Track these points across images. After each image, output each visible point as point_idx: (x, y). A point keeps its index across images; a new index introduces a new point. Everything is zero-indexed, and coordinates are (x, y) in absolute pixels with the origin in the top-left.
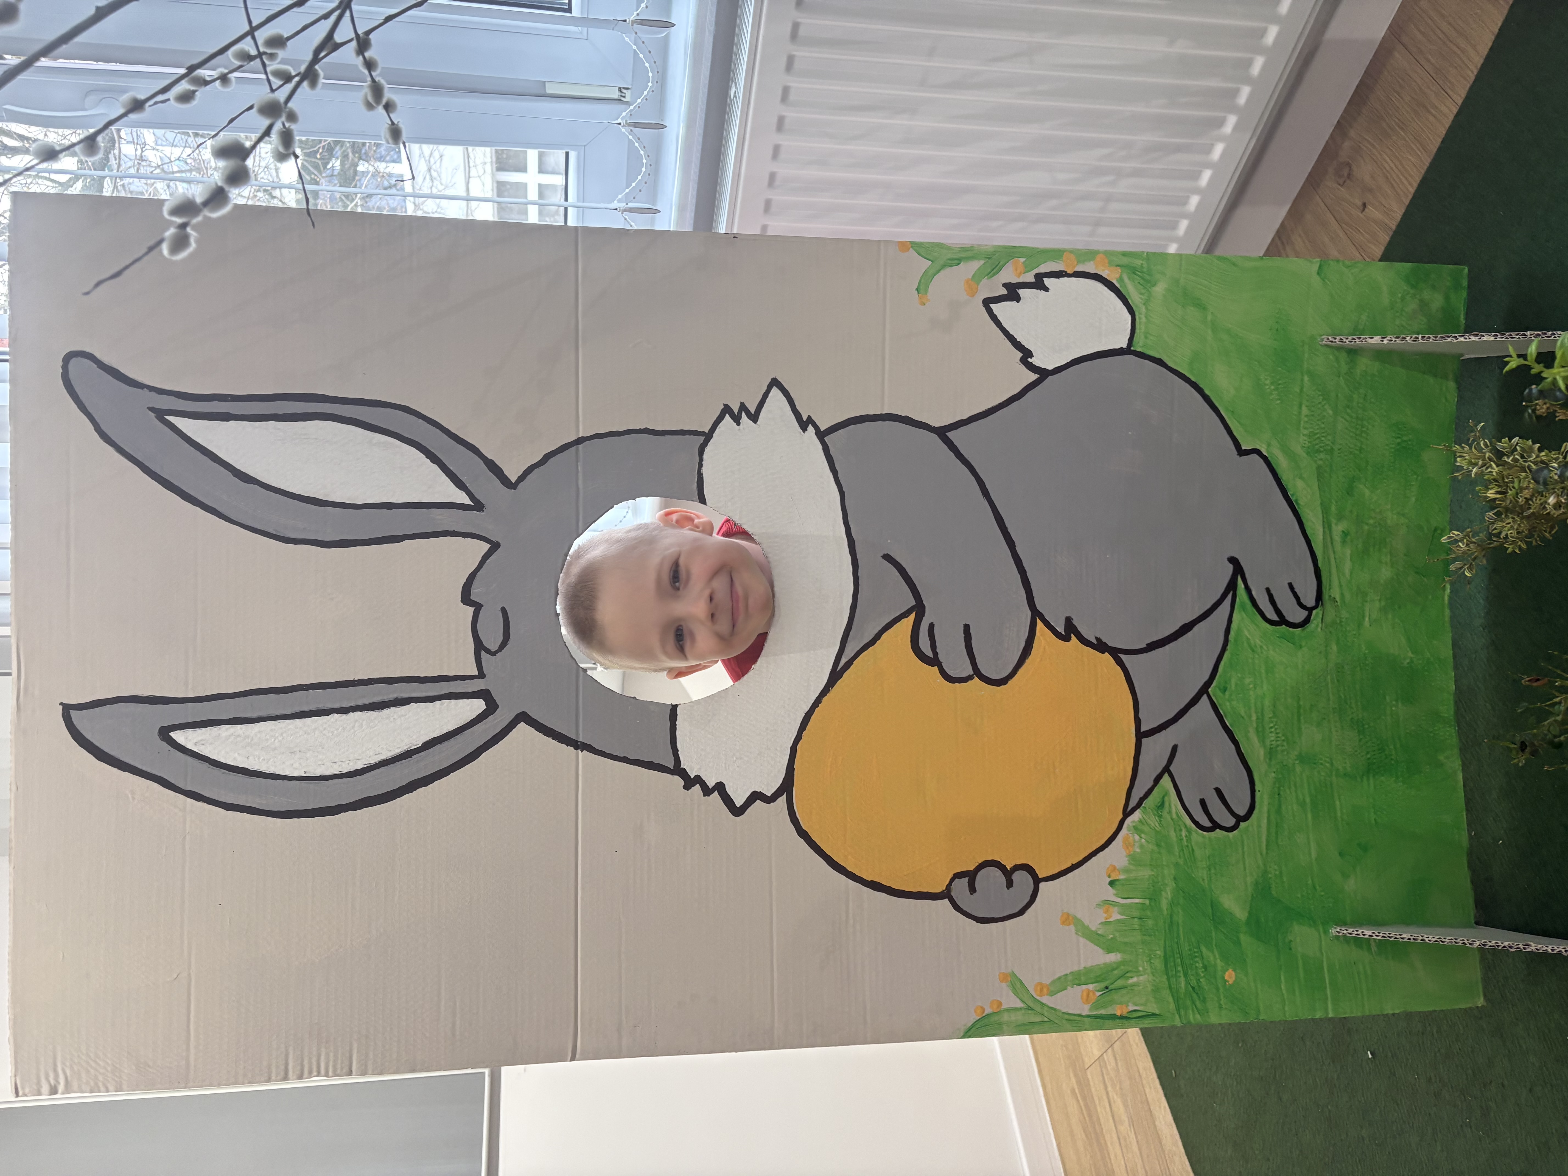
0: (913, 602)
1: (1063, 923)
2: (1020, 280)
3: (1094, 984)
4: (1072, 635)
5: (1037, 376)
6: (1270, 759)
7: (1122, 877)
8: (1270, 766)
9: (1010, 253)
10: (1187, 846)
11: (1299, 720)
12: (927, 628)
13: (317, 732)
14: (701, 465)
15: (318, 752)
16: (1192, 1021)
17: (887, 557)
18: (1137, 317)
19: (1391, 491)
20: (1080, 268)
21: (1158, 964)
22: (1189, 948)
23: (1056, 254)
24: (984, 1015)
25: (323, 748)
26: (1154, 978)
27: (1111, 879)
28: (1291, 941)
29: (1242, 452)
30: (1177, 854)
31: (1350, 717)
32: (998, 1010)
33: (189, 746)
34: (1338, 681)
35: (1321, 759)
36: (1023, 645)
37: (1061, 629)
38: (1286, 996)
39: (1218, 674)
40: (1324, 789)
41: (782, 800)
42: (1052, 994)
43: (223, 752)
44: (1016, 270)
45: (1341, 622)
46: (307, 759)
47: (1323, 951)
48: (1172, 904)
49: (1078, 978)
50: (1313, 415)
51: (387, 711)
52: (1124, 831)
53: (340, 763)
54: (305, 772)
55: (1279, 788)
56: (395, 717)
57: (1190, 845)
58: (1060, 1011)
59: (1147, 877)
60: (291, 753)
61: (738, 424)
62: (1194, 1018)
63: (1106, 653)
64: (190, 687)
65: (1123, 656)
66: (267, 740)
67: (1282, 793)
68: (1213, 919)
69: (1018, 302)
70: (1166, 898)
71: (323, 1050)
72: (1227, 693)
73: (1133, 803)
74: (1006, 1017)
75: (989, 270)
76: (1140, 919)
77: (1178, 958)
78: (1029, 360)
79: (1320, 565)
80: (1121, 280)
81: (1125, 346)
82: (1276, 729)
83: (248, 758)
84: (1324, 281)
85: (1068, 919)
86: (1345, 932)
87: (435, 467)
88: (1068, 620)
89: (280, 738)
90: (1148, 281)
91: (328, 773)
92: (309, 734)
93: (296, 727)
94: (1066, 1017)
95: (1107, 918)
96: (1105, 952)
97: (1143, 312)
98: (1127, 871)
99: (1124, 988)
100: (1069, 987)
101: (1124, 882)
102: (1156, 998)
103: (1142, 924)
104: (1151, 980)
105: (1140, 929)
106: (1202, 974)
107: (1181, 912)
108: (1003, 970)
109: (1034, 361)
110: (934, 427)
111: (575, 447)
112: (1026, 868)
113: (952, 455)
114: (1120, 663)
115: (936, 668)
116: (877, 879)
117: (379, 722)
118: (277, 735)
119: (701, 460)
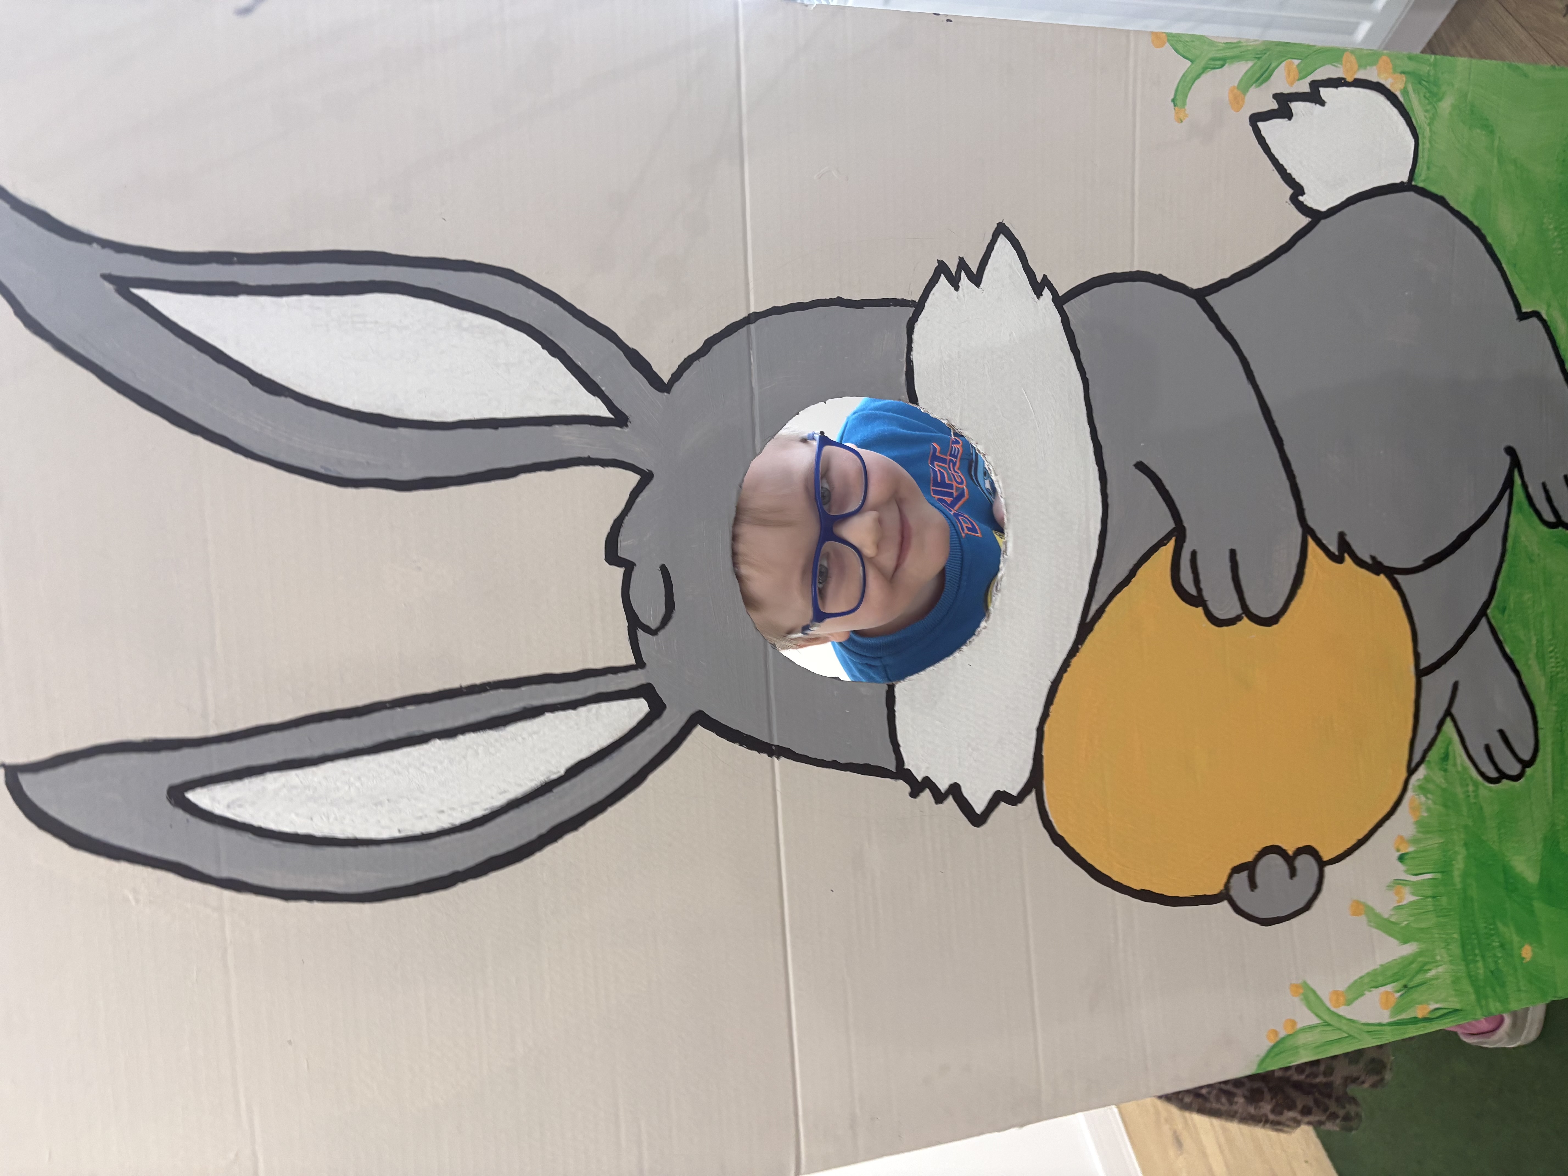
0: (1172, 525)
1: (1353, 914)
3: (1393, 985)
4: (1346, 555)
5: (1308, 220)
6: (1551, 690)
7: (1410, 849)
8: (1551, 697)
9: (1283, 51)
10: (1475, 803)
12: (1188, 558)
13: (411, 769)
14: (910, 349)
15: (415, 799)
17: (1141, 467)
20: (1361, 75)
21: (1456, 949)
22: (1485, 925)
23: (1334, 55)
24: (1278, 1040)
25: (422, 793)
26: (1453, 967)
27: (1400, 853)
29: (1522, 316)
30: (1466, 814)
32: (1293, 1032)
36: (1294, 571)
37: (1334, 548)
42: (1349, 1003)
43: (274, 815)
44: (1289, 75)
46: (400, 810)
48: (1465, 875)
49: (1375, 980)
51: (508, 728)
52: (1409, 794)
53: (448, 812)
54: (400, 831)
55: (1561, 723)
56: (525, 735)
57: (1477, 801)
58: (1359, 1022)
59: (1437, 845)
60: (376, 805)
61: (956, 288)
63: (1383, 575)
65: (1399, 577)
66: (338, 788)
68: (1506, 888)
69: (1290, 119)
70: (1459, 869)
72: (1504, 614)
73: (1417, 757)
74: (1301, 1039)
76: (1434, 897)
77: (1474, 939)
78: (1301, 198)
80: (1405, 92)
81: (1405, 180)
82: (1556, 653)
83: (312, 819)
85: (1360, 908)
87: (556, 363)
88: (1342, 536)
89: (358, 784)
90: (1435, 94)
91: (433, 828)
93: (378, 766)
94: (1366, 1028)
95: (1399, 901)
96: (1400, 943)
97: (1427, 133)
98: (1415, 841)
99: (1424, 984)
100: (1367, 992)
101: (1413, 855)
102: (1455, 990)
103: (1437, 903)
104: (1449, 970)
105: (1435, 910)
106: (1500, 955)
107: (1474, 883)
108: (1295, 983)
109: (1305, 200)
110: (1192, 289)
111: (746, 327)
112: (1309, 850)
113: (1212, 325)
114: (1397, 586)
115: (1200, 609)
116: (1147, 887)
117: (502, 745)
118: (352, 780)
119: (910, 341)
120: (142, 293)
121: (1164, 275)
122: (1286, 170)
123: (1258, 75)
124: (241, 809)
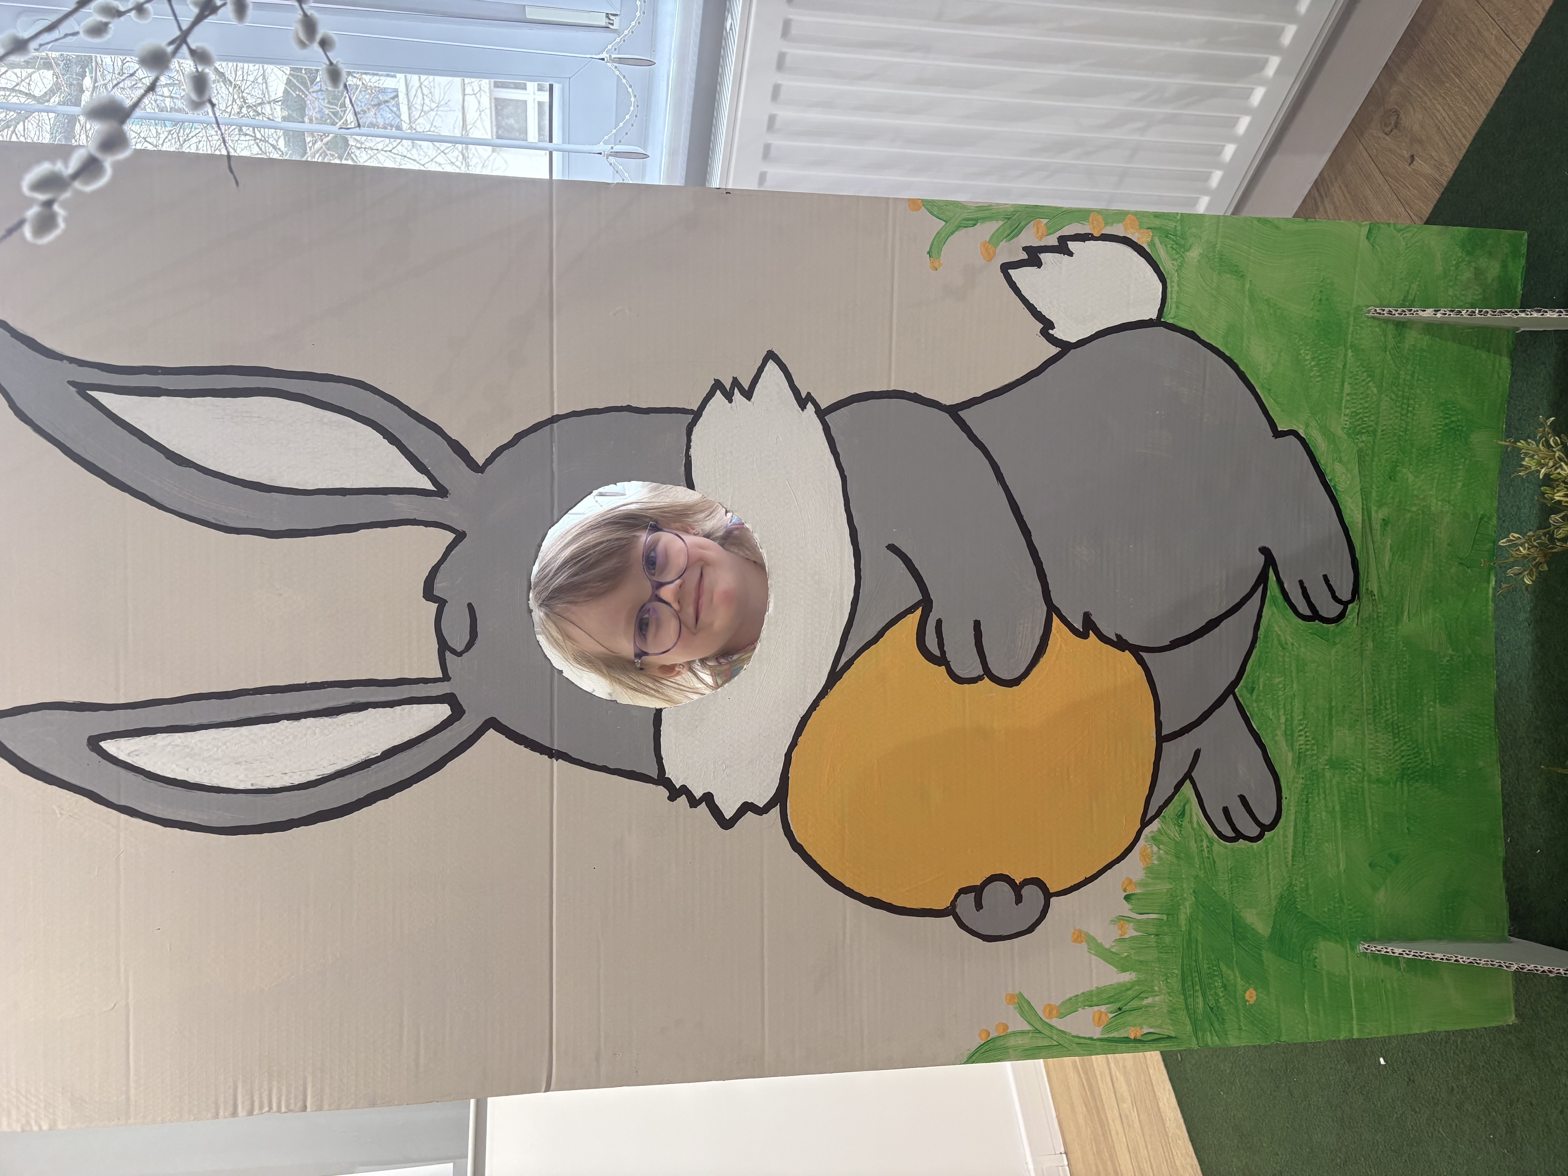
0: (919, 596)
1: (1075, 941)
2: (1042, 244)
3: (1107, 1006)
4: (1091, 632)
5: (1058, 350)
6: (1299, 764)
7: (1138, 891)
8: (1298, 771)
9: (1032, 213)
10: (1209, 858)
11: (1330, 723)
12: (934, 624)
13: (265, 741)
14: (688, 448)
15: (266, 762)
16: (1210, 1044)
17: (892, 548)
18: (1169, 285)
19: (1437, 475)
20: (1108, 231)
21: (1176, 983)
22: (1208, 966)
23: (1082, 215)
24: (989, 1039)
25: (272, 758)
26: (1171, 998)
27: (1126, 893)
28: (1316, 958)
29: (1278, 434)
30: (1197, 866)
31: (1385, 719)
32: (1004, 1033)
33: (122, 757)
34: (1373, 680)
35: (1353, 764)
36: (1038, 643)
37: (1078, 625)
38: (1309, 1017)
39: (1246, 673)
40: (1355, 796)
42: (1062, 1016)
43: (158, 763)
44: (1038, 232)
45: (1378, 617)
46: (254, 770)
47: (1350, 968)
48: (1191, 920)
49: (1089, 999)
50: (1355, 394)
51: (342, 717)
52: (1141, 843)
53: (290, 774)
54: (252, 785)
55: (1307, 795)
56: (352, 723)
57: (1210, 856)
58: (1069, 1034)
59: (1165, 890)
60: (236, 764)
61: (730, 401)
62: (1212, 1040)
63: (1127, 651)
64: (123, 691)
65: (1144, 655)
66: (209, 750)
67: (1310, 800)
68: (1234, 936)
69: (1039, 267)
70: (1185, 913)
71: (275, 1083)
72: (1255, 694)
73: (1151, 813)
74: (1012, 1042)
75: (1009, 232)
76: (1157, 935)
77: (1196, 977)
78: (1051, 331)
79: (1357, 556)
80: (1152, 244)
81: (1154, 317)
82: (1306, 732)
83: (187, 770)
84: (1373, 246)
85: (1080, 937)
86: (1374, 949)
87: (394, 449)
88: (1087, 616)
89: (224, 747)
90: (1181, 246)
91: (277, 785)
92: (255, 743)
93: (242, 735)
94: (1076, 1040)
95: (1121, 935)
96: (1117, 971)
97: (1175, 279)
98: (1143, 884)
99: (1138, 1009)
100: (1080, 1009)
101: (1140, 896)
102: (1171, 1019)
103: (1159, 941)
104: (1167, 1001)
105: (1158, 946)
106: (1221, 995)
107: (1200, 928)
108: (1010, 991)
109: (1054, 332)
110: (945, 405)
111: (550, 425)
112: (1037, 882)
113: (965, 437)
114: (1141, 662)
115: (943, 668)
116: (877, 896)
117: (334, 729)
118: (220, 744)
119: (689, 441)
120: (94, 394)
124: (138, 757)
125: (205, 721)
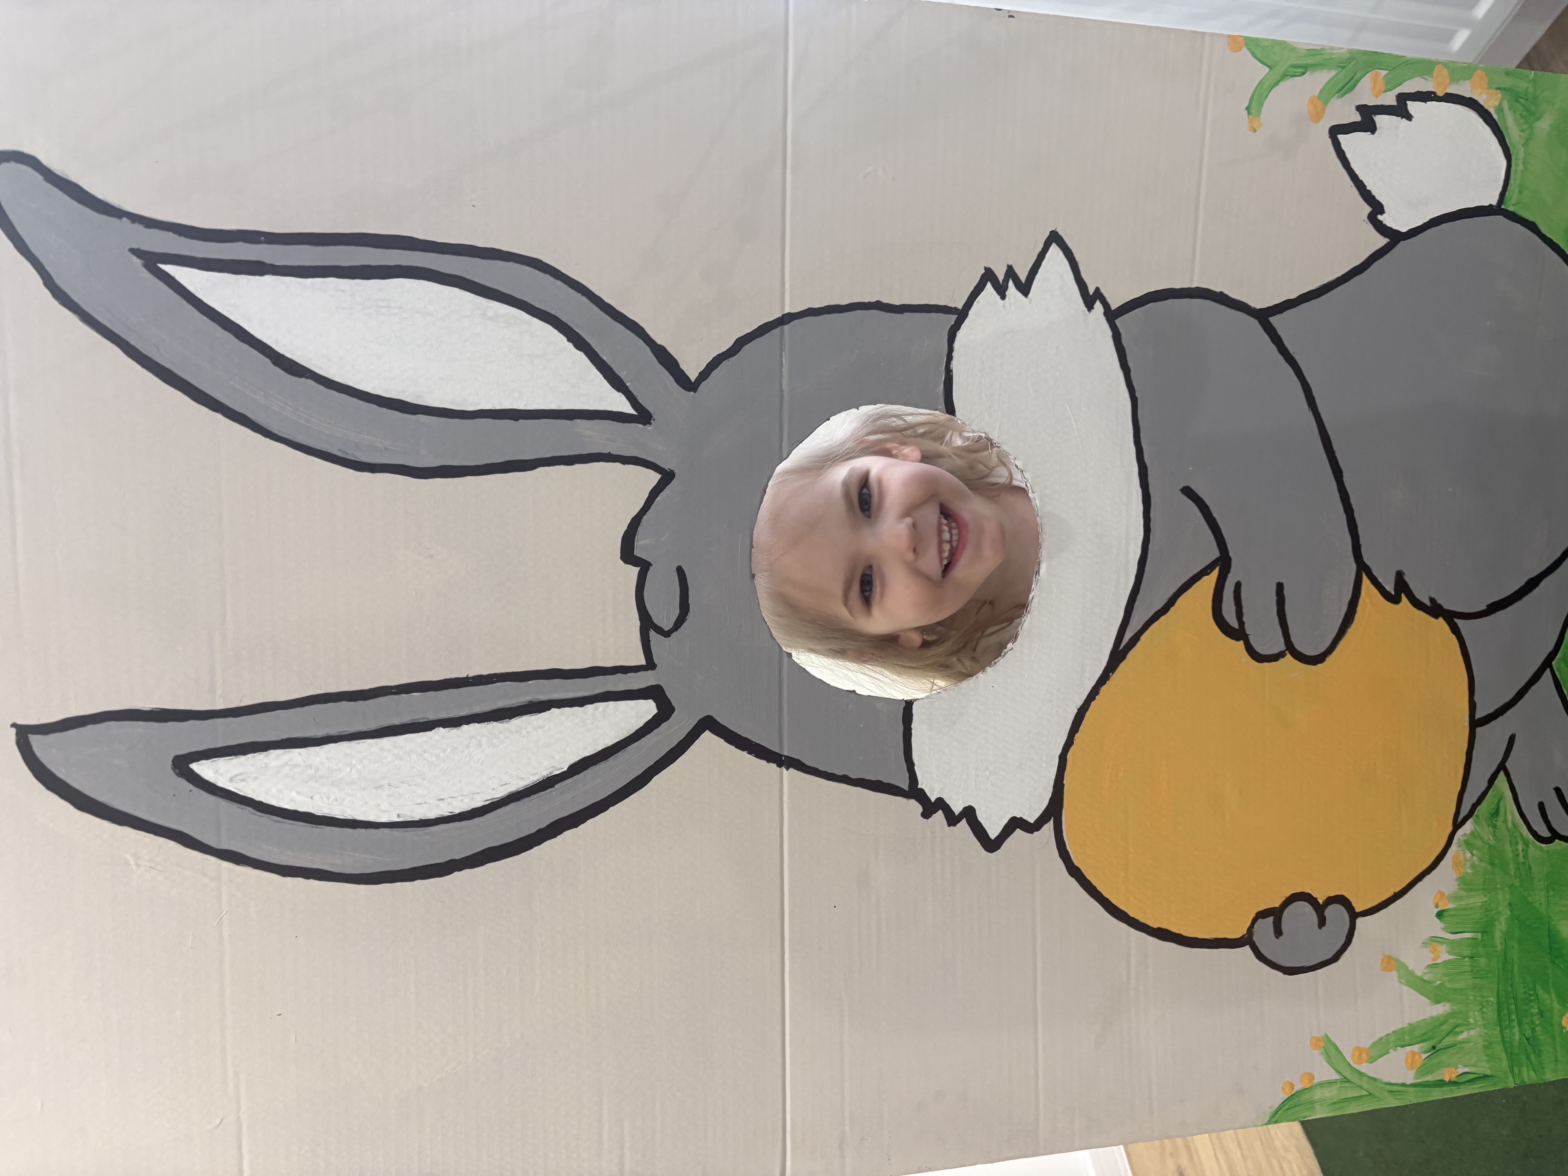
0: (1217, 554)
1: (1383, 969)
3: (1421, 1045)
4: (1403, 595)
5: (1387, 241)
7: (1451, 906)
9: (1369, 62)
10: (1525, 864)
12: (1232, 588)
13: (413, 756)
14: (950, 358)
15: (415, 785)
16: (1526, 1080)
17: (1188, 492)
20: (1452, 89)
21: (1491, 1013)
22: (1524, 990)
23: (1427, 67)
24: (1293, 1093)
25: (423, 779)
26: (1486, 1031)
27: (1439, 910)
30: (1513, 873)
32: (1310, 1086)
33: (222, 783)
36: (1345, 609)
37: (1390, 588)
41: (1049, 827)
42: (1372, 1060)
43: (273, 790)
44: (1375, 86)
46: (400, 795)
48: (1507, 936)
49: (1401, 1038)
51: (514, 721)
52: (1453, 848)
53: (450, 799)
54: (398, 816)
56: (530, 729)
57: (1526, 861)
58: (1380, 1081)
59: (1479, 904)
60: (376, 788)
61: (1002, 297)
62: (1529, 1076)
63: (1441, 618)
64: (219, 692)
65: (1459, 622)
66: (339, 769)
68: (1550, 952)
69: (1373, 133)
70: (1501, 930)
73: (1464, 812)
74: (1317, 1094)
76: (1471, 958)
77: (1511, 1004)
78: (1380, 217)
80: (1499, 108)
81: (1494, 203)
83: (312, 798)
85: (1390, 963)
87: (581, 356)
88: (1399, 575)
89: (359, 767)
91: (432, 815)
92: (401, 759)
93: (382, 750)
94: (1388, 1087)
95: (1434, 960)
96: (1430, 1003)
97: (1522, 153)
98: (1456, 898)
99: (1451, 1047)
100: (1391, 1051)
101: (1453, 913)
102: (1487, 1056)
103: (1474, 964)
104: (1482, 1034)
105: (1472, 971)
106: (1537, 1022)
107: (1516, 946)
108: (1316, 1035)
109: (1385, 219)
110: (1255, 309)
111: (779, 328)
112: (1341, 900)
113: (1273, 348)
114: (1455, 630)
115: (1241, 643)
116: (1165, 926)
117: (506, 737)
118: (354, 762)
119: (951, 350)
120: (169, 269)
121: (1226, 292)
122: (1365, 186)
123: (1341, 85)
124: (243, 783)
125: (333, 732)
